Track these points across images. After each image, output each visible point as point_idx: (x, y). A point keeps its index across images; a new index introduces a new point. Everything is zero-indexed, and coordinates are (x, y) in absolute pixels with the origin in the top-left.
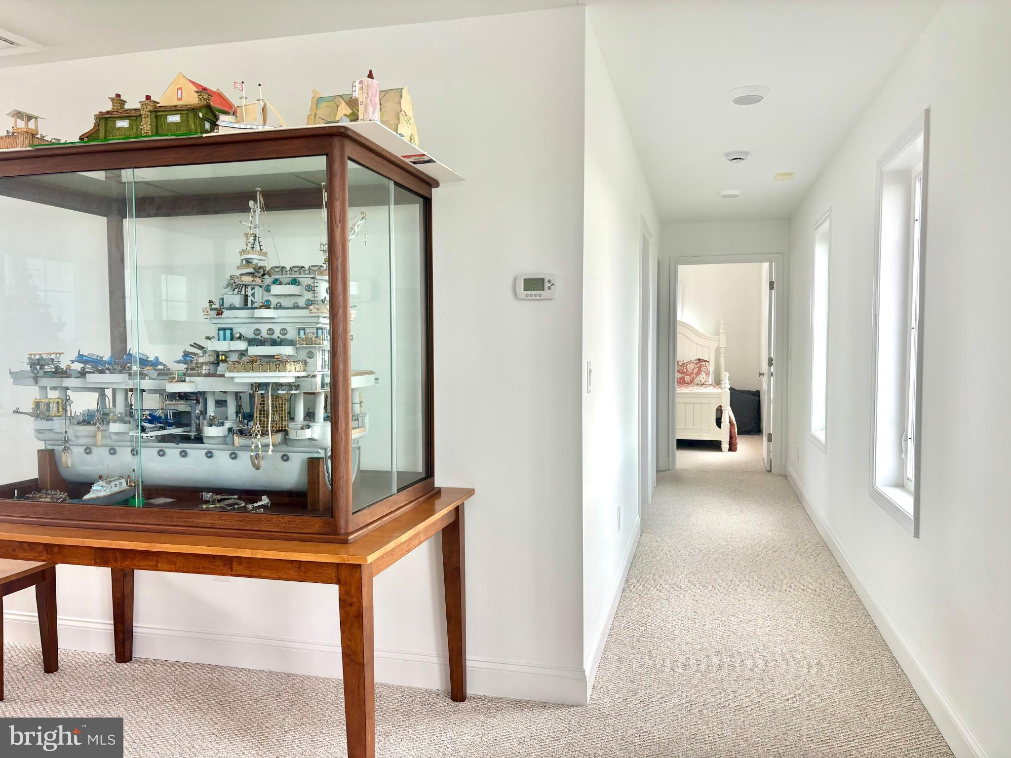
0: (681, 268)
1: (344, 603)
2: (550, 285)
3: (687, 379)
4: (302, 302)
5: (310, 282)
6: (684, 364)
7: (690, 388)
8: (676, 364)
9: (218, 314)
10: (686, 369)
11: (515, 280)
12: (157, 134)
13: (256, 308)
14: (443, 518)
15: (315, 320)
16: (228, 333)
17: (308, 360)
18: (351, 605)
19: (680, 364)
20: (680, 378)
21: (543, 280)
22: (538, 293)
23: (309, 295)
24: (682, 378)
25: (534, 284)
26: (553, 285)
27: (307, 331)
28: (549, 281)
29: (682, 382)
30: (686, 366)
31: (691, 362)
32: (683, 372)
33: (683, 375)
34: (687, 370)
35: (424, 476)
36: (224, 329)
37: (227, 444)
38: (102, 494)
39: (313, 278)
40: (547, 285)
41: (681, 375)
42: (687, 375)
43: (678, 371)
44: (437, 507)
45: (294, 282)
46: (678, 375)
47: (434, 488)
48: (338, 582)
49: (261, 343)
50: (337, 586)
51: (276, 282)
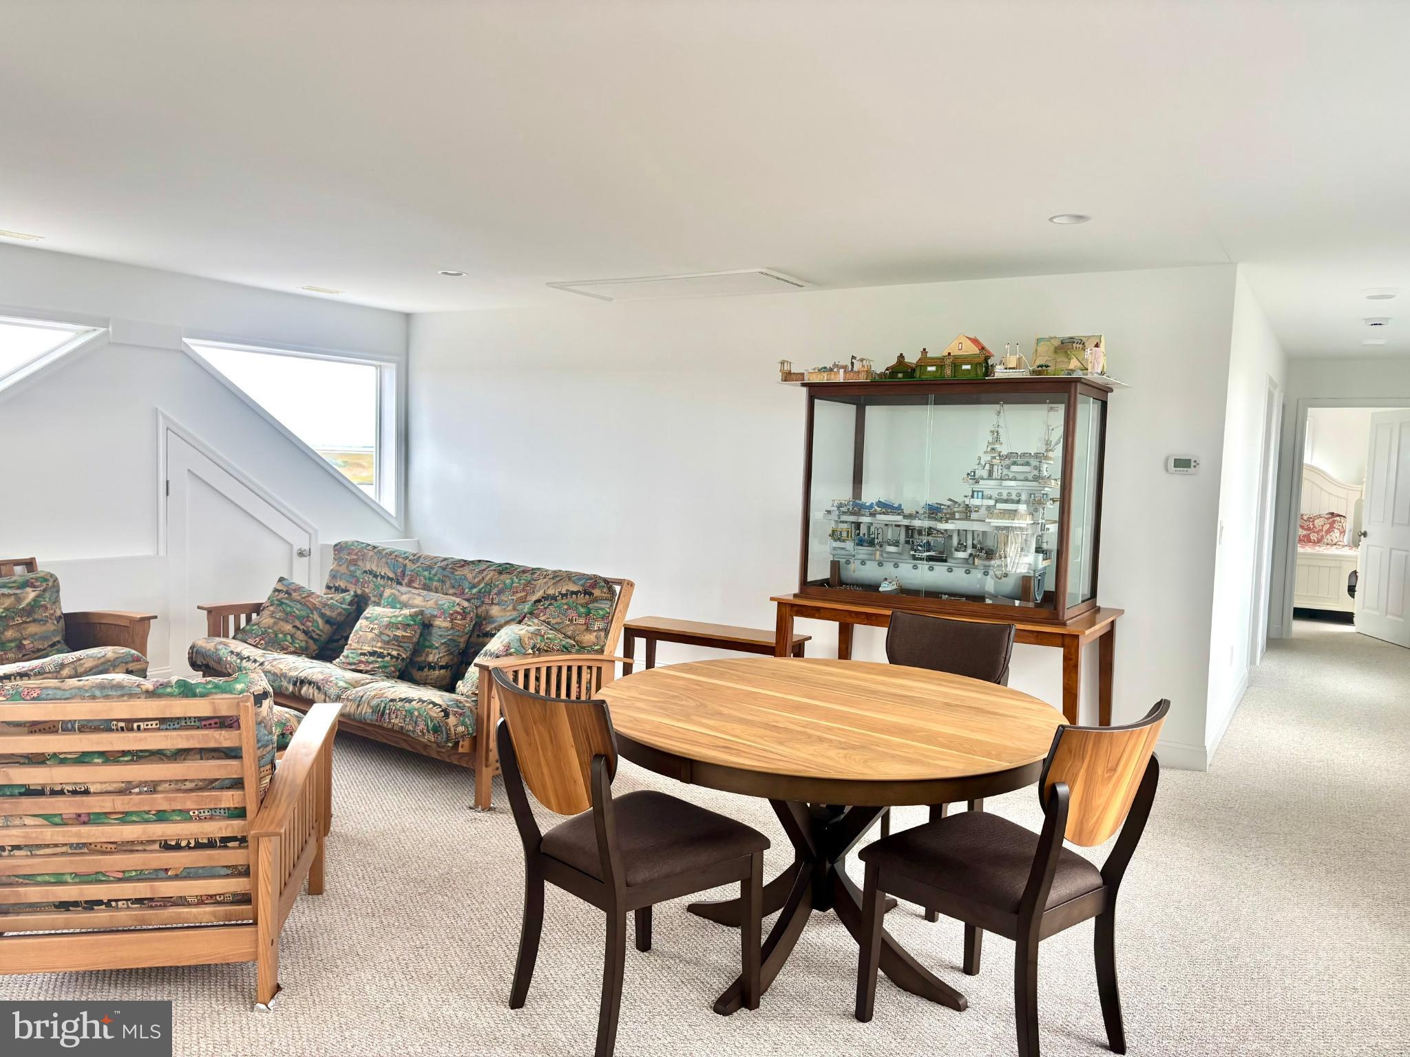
0: (1309, 409)
1: (1066, 659)
2: (1195, 464)
3: (1314, 537)
4: (1030, 477)
5: (1037, 464)
6: (1311, 518)
7: (1317, 548)
8: (1299, 516)
9: (976, 482)
10: (1313, 524)
11: (1167, 459)
12: (955, 377)
13: (1004, 480)
14: (1103, 627)
15: (1042, 488)
16: (980, 494)
17: (1034, 513)
18: (1071, 659)
19: (1305, 518)
20: (1304, 536)
21: (1190, 460)
22: (1185, 469)
23: (1036, 473)
24: (1308, 536)
25: (1183, 463)
26: (1198, 464)
27: (1036, 495)
28: (1195, 461)
29: (1306, 540)
30: (1313, 521)
31: (1320, 516)
32: (1309, 529)
33: (1308, 532)
34: (1314, 527)
35: (1089, 597)
36: (978, 492)
37: (969, 564)
38: (889, 589)
39: (1040, 462)
40: (1193, 464)
41: (1305, 532)
42: (1314, 532)
43: (1302, 527)
44: (1097, 621)
45: (1028, 464)
46: (1301, 532)
47: (1096, 606)
48: (1063, 646)
49: (1006, 501)
50: (1062, 649)
51: (1015, 463)
